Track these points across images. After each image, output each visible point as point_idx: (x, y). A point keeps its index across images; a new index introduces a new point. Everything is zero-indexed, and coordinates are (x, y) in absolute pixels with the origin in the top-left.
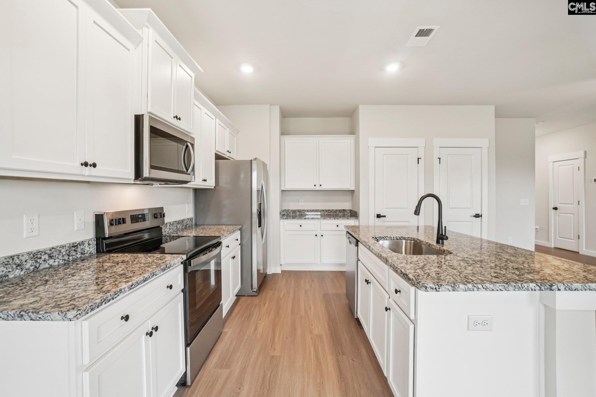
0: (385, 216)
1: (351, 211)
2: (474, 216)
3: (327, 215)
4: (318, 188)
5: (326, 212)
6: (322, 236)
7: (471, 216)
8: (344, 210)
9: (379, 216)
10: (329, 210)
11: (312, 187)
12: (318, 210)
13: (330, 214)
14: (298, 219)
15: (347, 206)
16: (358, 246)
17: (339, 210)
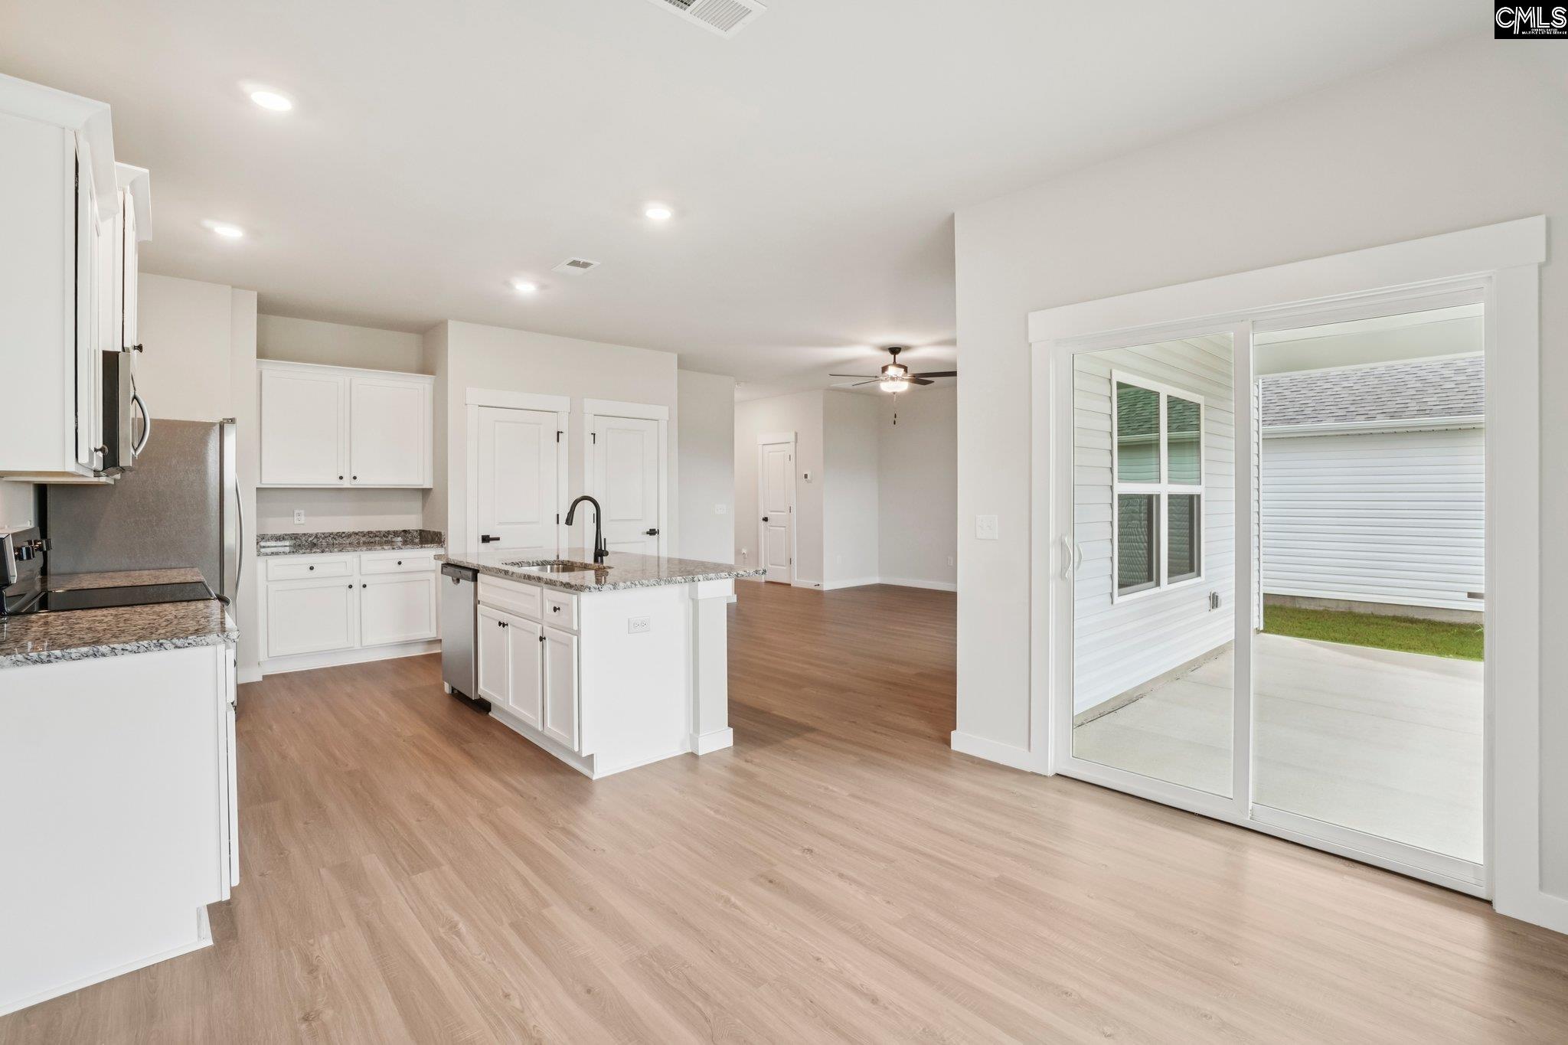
0: (498, 539)
1: (421, 532)
2: (647, 533)
3: (364, 543)
4: (346, 483)
5: (364, 536)
6: (365, 586)
7: (643, 533)
8: (405, 531)
9: (486, 539)
10: (369, 532)
11: (335, 482)
12: (344, 533)
13: (372, 540)
14: (304, 553)
15: (413, 521)
16: (476, 580)
17: (394, 532)
